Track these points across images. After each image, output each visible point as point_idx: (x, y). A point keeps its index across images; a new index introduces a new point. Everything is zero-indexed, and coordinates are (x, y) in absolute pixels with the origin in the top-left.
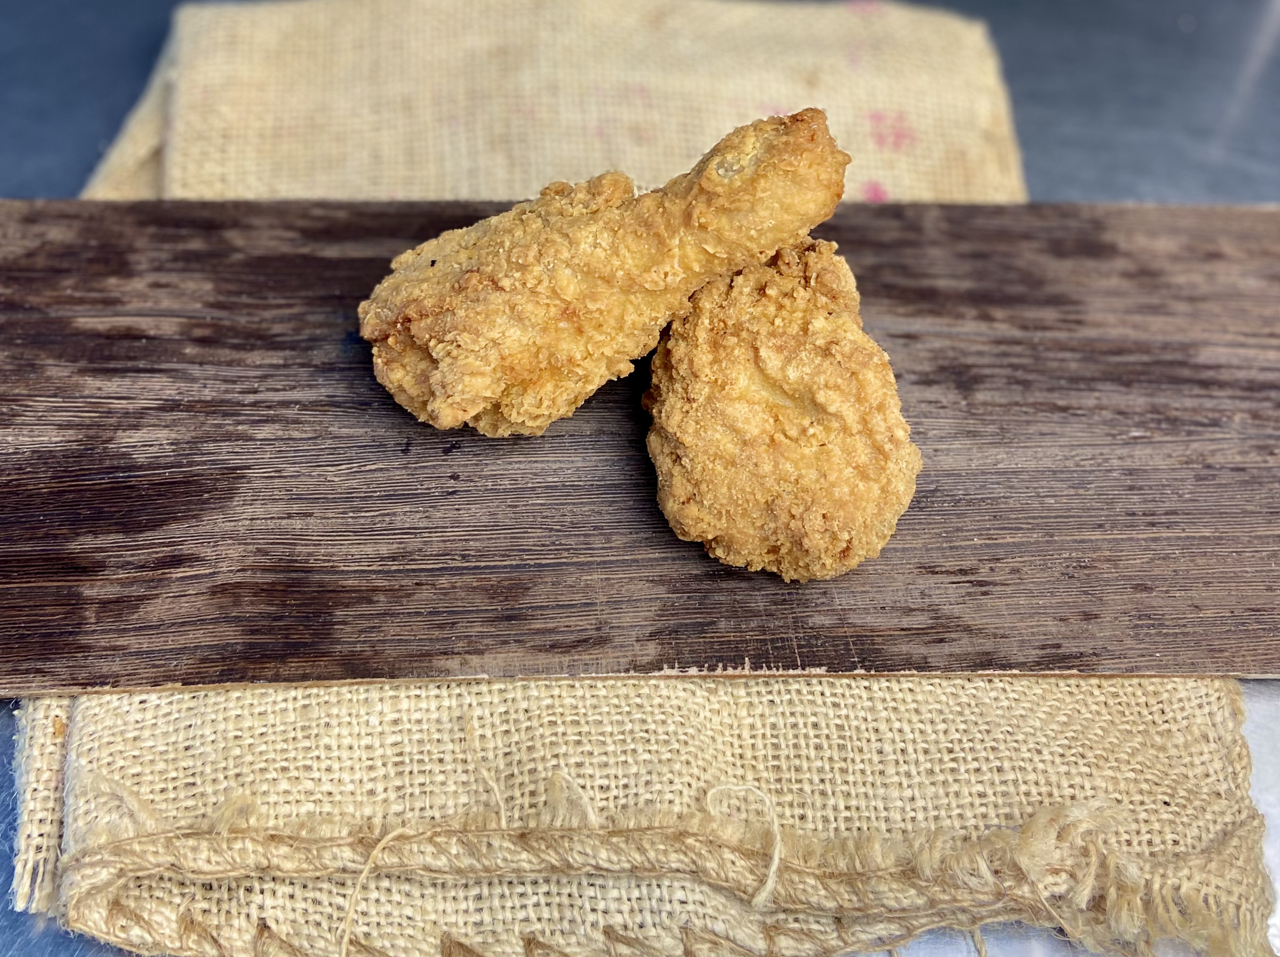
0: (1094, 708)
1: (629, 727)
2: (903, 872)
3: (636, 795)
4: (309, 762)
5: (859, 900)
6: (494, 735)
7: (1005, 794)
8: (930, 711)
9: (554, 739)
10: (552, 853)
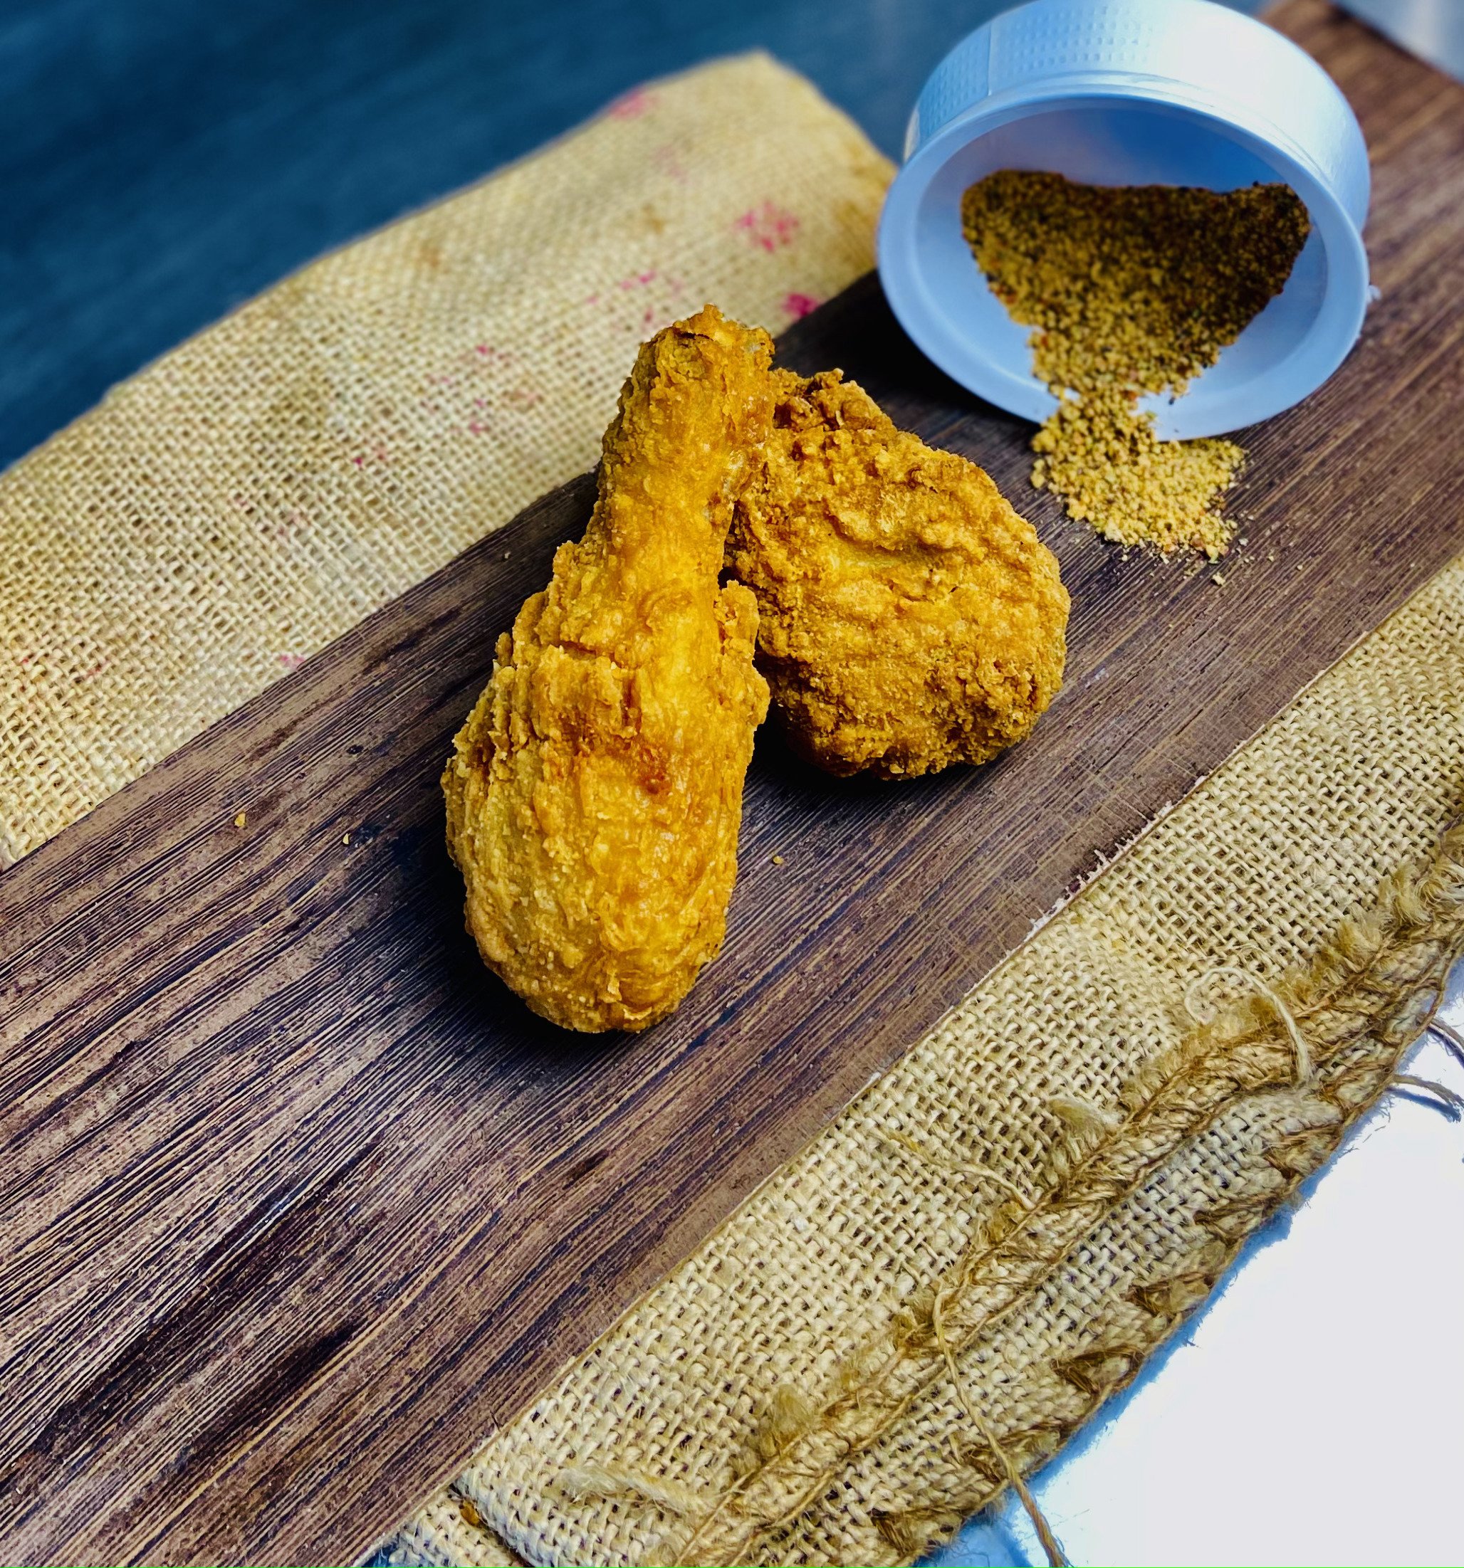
0: (1395, 662)
1: (1049, 1010)
2: (1396, 936)
3: (1122, 1065)
4: (781, 1317)
5: (1381, 995)
6: (930, 1133)
7: (1409, 794)
8: (1280, 774)
9: (994, 1082)
10: (1099, 1187)
